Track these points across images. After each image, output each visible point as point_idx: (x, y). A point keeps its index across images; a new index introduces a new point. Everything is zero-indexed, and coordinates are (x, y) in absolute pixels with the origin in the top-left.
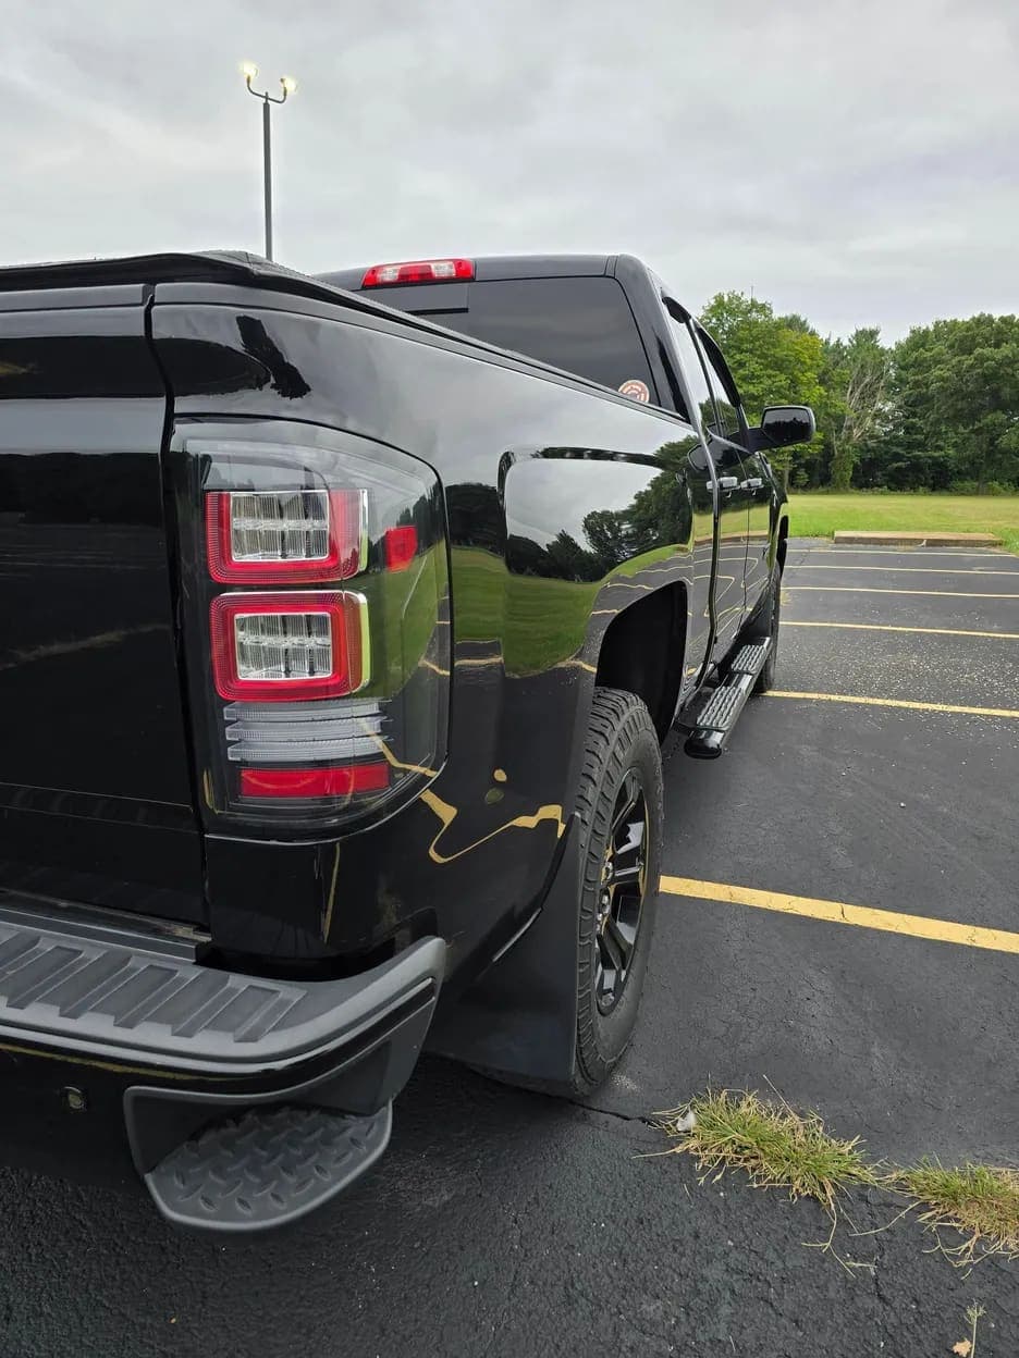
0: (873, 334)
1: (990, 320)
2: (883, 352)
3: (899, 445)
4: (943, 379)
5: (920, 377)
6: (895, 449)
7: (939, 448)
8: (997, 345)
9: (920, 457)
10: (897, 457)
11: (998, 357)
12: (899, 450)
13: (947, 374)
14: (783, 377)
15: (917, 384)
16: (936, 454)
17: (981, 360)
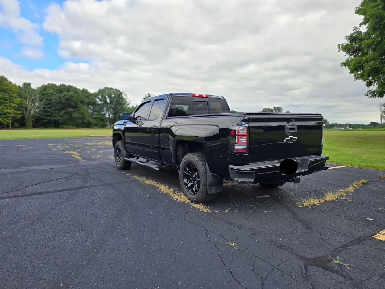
0: (29, 84)
1: (65, 85)
2: (34, 90)
3: (43, 116)
4: (55, 99)
5: (48, 98)
6: (42, 117)
7: (56, 117)
8: (68, 92)
9: (49, 119)
10: (43, 119)
11: (69, 95)
12: (44, 117)
13: (56, 98)
14: (7, 94)
15: (47, 100)
16: (55, 118)
17: (65, 95)
